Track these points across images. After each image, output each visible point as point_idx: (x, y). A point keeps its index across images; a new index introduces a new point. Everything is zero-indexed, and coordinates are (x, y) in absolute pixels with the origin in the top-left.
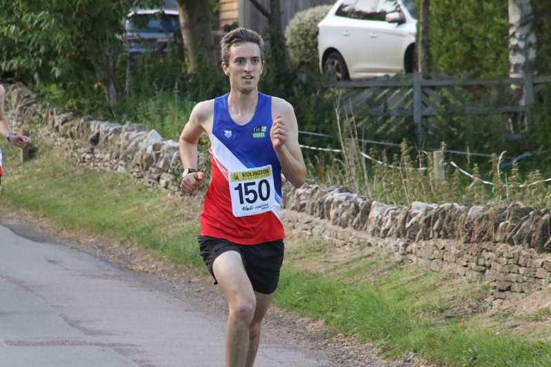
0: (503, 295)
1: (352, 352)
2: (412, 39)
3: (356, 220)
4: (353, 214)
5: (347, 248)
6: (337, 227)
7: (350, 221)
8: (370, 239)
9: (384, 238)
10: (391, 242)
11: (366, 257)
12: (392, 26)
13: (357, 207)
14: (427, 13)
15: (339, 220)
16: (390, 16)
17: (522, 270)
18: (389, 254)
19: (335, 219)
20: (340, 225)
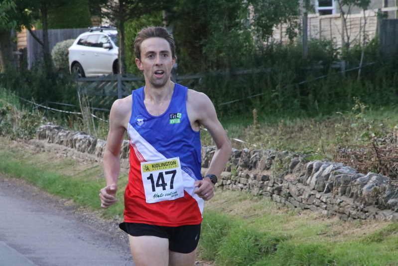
1: (87, 216)
2: (116, 57)
3: (89, 148)
4: (88, 145)
5: (85, 163)
6: (80, 152)
7: (86, 149)
8: (96, 158)
11: (94, 167)
12: (106, 51)
13: (90, 142)
14: (123, 44)
15: (80, 149)
16: (105, 45)
19: (78, 148)
20: (81, 151)
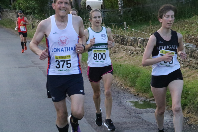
0: (114, 53)
2: (102, 3)
17: (118, 48)
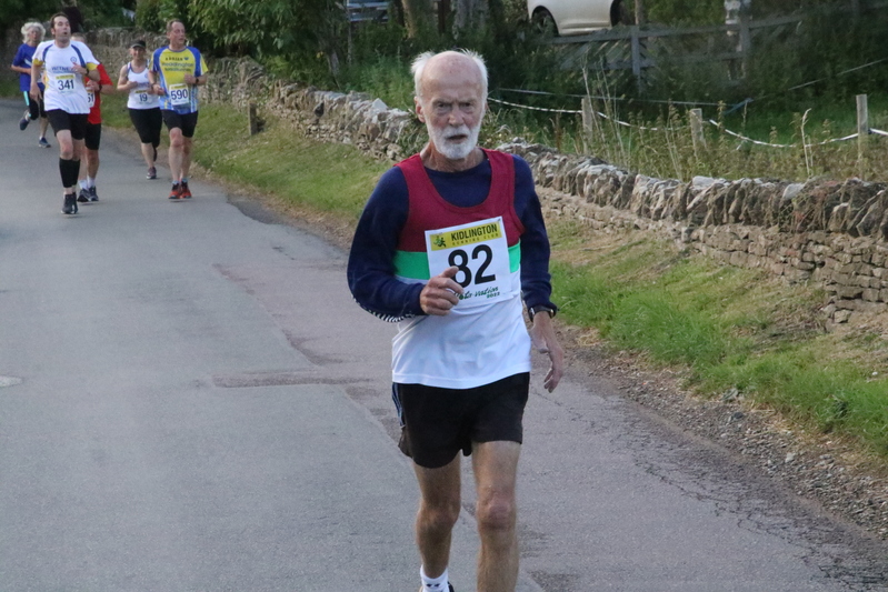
0: (849, 304)
1: (646, 383)
3: (616, 197)
4: (612, 190)
5: (608, 231)
6: (593, 206)
7: (609, 198)
8: (637, 221)
9: (656, 220)
10: (668, 226)
11: (636, 244)
13: (616, 182)
15: (595, 197)
17: (877, 272)
18: (668, 241)
19: (590, 196)
20: (597, 203)
